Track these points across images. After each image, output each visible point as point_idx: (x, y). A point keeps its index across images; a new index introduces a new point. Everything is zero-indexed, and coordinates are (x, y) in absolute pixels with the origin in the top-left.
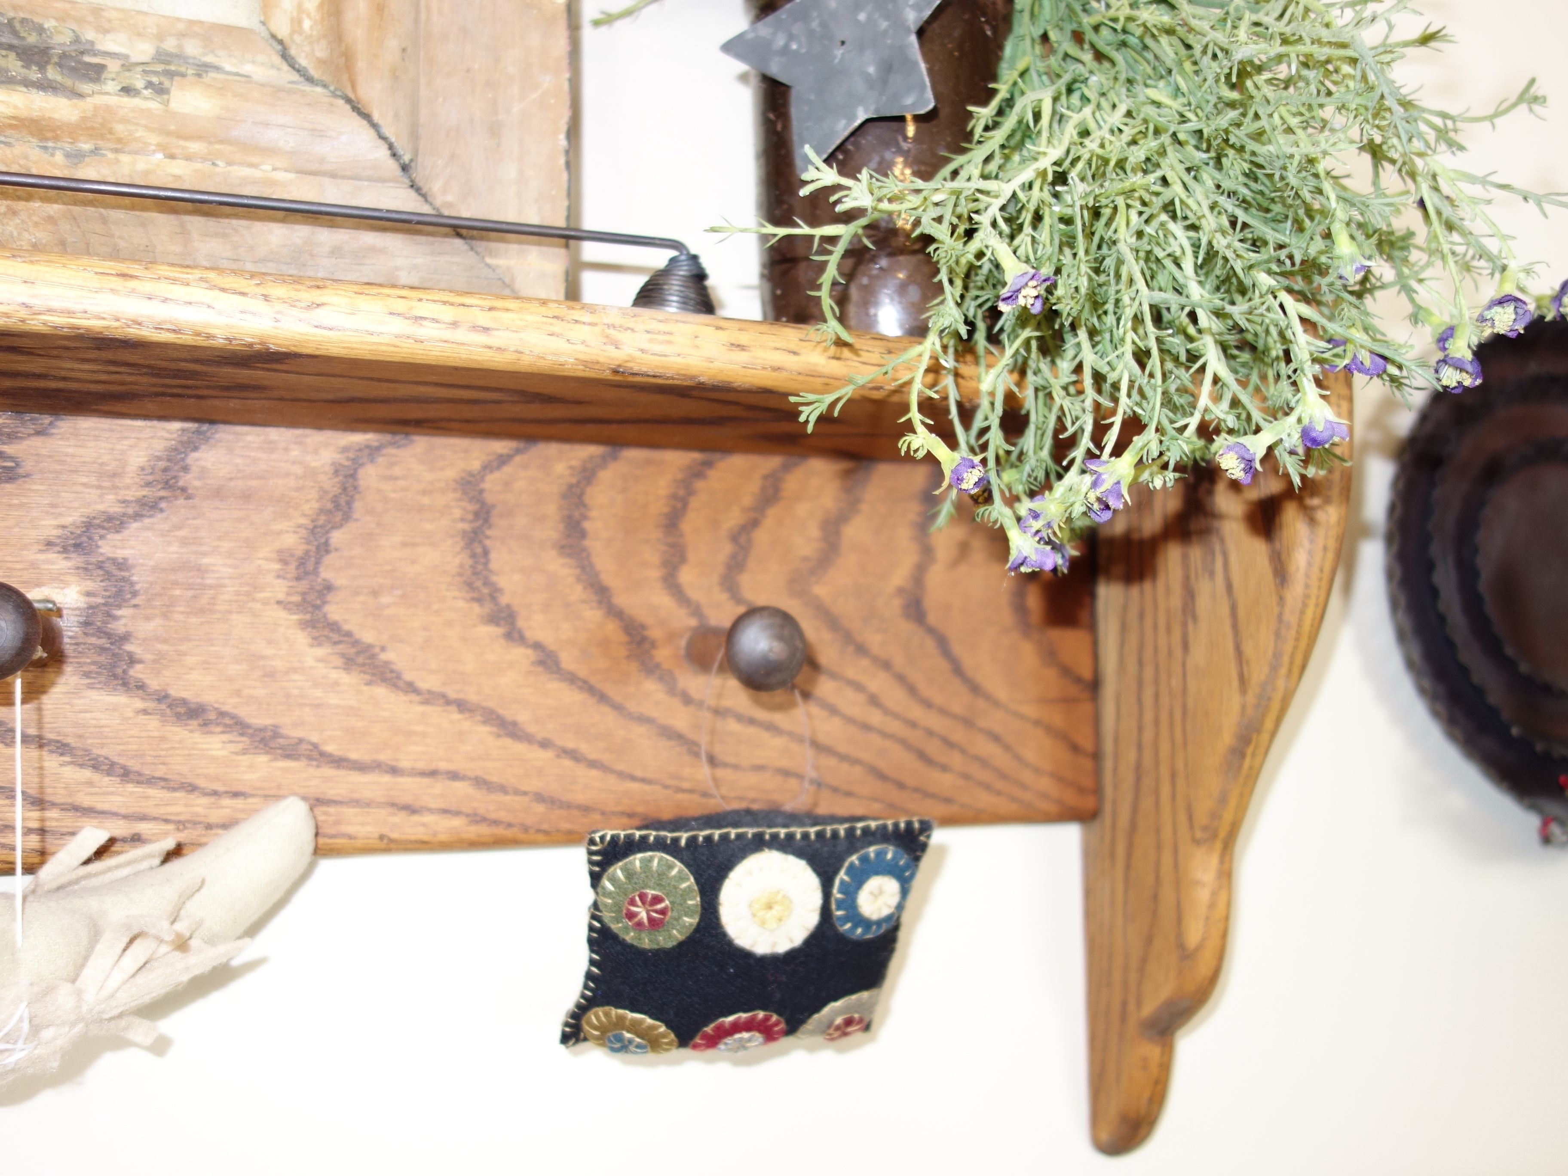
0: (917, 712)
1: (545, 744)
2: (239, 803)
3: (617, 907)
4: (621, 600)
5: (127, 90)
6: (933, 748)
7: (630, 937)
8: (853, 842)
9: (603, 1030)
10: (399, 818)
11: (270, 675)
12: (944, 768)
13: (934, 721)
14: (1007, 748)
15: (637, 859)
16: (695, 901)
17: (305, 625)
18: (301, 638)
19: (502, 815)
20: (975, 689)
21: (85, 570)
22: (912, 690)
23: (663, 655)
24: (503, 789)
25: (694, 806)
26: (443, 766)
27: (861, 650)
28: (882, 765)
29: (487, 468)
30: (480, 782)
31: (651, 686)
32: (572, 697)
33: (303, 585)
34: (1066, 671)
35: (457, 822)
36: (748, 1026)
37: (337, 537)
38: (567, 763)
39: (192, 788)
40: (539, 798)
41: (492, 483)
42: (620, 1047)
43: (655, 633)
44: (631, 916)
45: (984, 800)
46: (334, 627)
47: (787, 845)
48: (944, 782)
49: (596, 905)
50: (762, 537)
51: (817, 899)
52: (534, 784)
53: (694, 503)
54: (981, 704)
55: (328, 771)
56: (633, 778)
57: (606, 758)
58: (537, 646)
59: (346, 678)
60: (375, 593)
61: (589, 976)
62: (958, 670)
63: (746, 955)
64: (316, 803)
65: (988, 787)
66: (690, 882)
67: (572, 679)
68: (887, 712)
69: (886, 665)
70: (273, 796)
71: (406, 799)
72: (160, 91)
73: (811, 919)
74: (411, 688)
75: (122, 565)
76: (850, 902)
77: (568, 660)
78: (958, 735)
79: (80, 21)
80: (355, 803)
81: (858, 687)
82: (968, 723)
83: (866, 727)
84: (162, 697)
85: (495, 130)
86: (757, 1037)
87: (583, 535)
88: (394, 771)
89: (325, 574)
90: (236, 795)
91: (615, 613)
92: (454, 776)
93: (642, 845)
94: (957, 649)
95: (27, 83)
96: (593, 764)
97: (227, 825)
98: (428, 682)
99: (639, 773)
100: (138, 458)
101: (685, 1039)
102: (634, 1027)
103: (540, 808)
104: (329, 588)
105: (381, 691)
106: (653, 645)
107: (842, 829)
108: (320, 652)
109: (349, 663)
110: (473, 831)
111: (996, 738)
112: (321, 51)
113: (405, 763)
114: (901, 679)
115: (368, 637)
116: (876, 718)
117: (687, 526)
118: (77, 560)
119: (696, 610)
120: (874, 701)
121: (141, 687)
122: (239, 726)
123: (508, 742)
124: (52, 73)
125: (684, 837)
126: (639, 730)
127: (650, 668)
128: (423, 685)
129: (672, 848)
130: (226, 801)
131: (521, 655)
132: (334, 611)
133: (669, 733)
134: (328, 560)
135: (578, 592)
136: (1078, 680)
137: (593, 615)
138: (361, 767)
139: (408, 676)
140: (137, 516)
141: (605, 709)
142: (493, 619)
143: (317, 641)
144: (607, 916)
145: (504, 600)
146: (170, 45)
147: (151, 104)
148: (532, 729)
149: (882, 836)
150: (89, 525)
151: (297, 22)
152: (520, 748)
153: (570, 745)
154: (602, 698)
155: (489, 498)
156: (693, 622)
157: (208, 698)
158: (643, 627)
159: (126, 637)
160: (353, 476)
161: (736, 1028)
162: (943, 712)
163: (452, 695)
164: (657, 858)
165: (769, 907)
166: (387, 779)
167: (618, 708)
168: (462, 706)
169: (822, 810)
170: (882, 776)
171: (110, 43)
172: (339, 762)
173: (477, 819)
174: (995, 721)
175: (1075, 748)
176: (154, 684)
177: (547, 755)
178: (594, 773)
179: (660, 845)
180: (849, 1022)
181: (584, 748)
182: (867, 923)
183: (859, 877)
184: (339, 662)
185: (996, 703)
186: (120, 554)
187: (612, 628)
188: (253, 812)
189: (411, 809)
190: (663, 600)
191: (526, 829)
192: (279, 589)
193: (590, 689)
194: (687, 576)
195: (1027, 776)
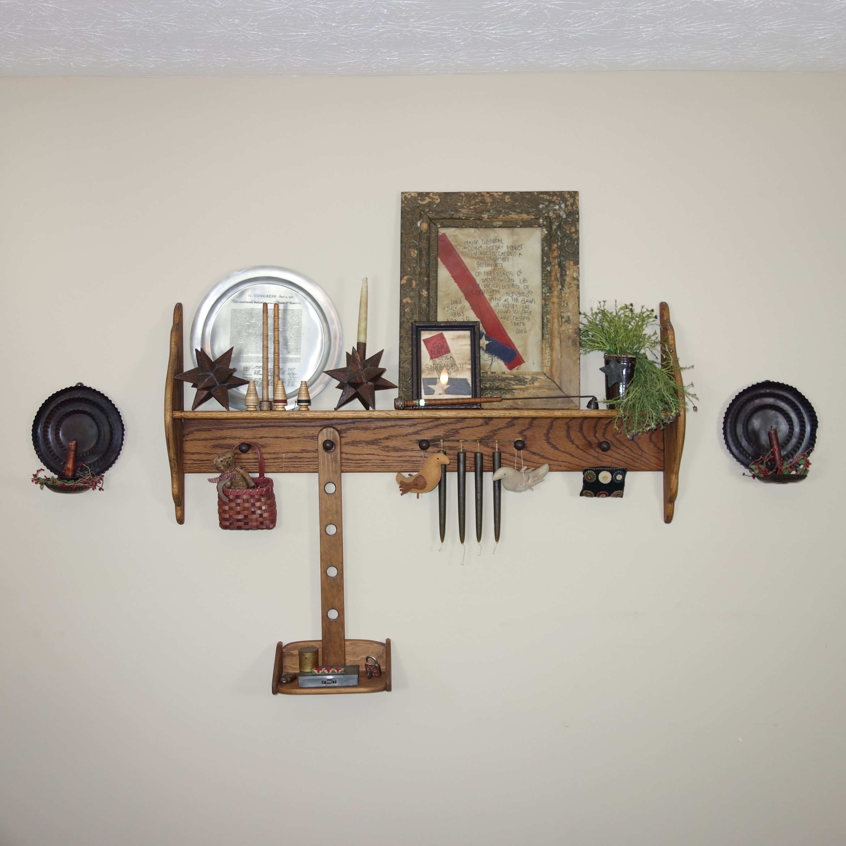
0: (633, 454)
1: (577, 458)
2: (540, 464)
3: (586, 477)
4: (588, 438)
5: (530, 384)
6: (635, 460)
7: (588, 481)
8: (616, 470)
9: (585, 493)
10: (559, 467)
11: (543, 449)
12: (637, 463)
13: (636, 456)
14: (648, 460)
15: (588, 471)
16: (595, 477)
17: (547, 442)
18: (546, 444)
19: (572, 467)
20: (642, 451)
21: (522, 436)
22: (632, 451)
23: (594, 446)
24: (572, 464)
25: (597, 466)
26: (564, 460)
27: (624, 445)
28: (627, 462)
29: (569, 421)
30: (569, 463)
31: (592, 450)
32: (581, 452)
33: (546, 437)
34: (658, 448)
35: (566, 468)
36: (603, 493)
37: (551, 431)
38: (581, 461)
39: (534, 463)
40: (577, 465)
41: (570, 423)
42: (587, 496)
43: (593, 443)
44: (588, 478)
45: (644, 467)
46: (550, 442)
47: (607, 471)
48: (637, 465)
49: (584, 477)
50: (608, 429)
51: (611, 477)
52: (576, 463)
53: (598, 425)
54: (643, 453)
55: (550, 461)
56: (590, 463)
57: (585, 460)
58: (576, 445)
59: (552, 449)
60: (555, 438)
61: (583, 486)
62: (640, 448)
63: (602, 484)
64: (549, 465)
65: (645, 466)
66: (595, 474)
67: (581, 449)
68: (628, 454)
69: (628, 447)
70: (543, 464)
71: (560, 465)
72: (533, 383)
73: (611, 480)
74: (560, 450)
75: (526, 435)
76: (615, 478)
77: (580, 447)
78: (640, 458)
79: (523, 374)
80: (554, 465)
81: (623, 450)
82: (641, 456)
83: (625, 456)
84: (531, 451)
85: (570, 381)
86: (605, 495)
87: (582, 430)
88: (558, 461)
89: (549, 436)
90: (539, 463)
91: (587, 440)
92: (566, 462)
93: (589, 470)
94: (639, 445)
95: (520, 385)
96: (584, 461)
97: (538, 467)
98: (562, 450)
99: (590, 462)
100: (527, 422)
101: (595, 496)
102: (589, 493)
103: (577, 466)
104: (550, 438)
105: (556, 451)
106: (592, 444)
107: (615, 469)
108: (549, 446)
109: (552, 447)
110: (568, 469)
111: (646, 458)
112: (550, 374)
113: (559, 460)
114: (630, 449)
115: (554, 444)
116: (626, 455)
117: (597, 428)
118: (521, 435)
119: (599, 440)
120: (626, 452)
121: (528, 450)
122: (539, 455)
123: (573, 458)
124: (522, 383)
125: (594, 469)
126: (590, 456)
127: (592, 448)
128: (561, 450)
129: (593, 470)
130: (538, 464)
131: (574, 446)
132: (550, 441)
133: (594, 457)
134: (550, 434)
135: (581, 438)
136: (661, 449)
137: (584, 441)
138: (554, 460)
139: (560, 449)
140: (527, 429)
141: (586, 453)
142: (570, 441)
143: (548, 445)
144: (585, 478)
145: (572, 439)
146: (533, 376)
147: (532, 385)
148: (576, 456)
149: (620, 470)
150: (522, 431)
151: (546, 370)
152: (574, 458)
153: (581, 458)
154: (585, 452)
155: (570, 425)
156: (598, 441)
157: (536, 451)
158: (591, 442)
159: (526, 444)
160: (552, 423)
161: (602, 493)
162: (637, 454)
163: (565, 451)
164: (591, 471)
165: (605, 477)
166: (557, 462)
167: (587, 453)
168: (566, 453)
169: (612, 466)
170: (627, 463)
171: (527, 377)
172: (551, 460)
173: (568, 467)
174: (646, 456)
175: (660, 460)
176: (530, 450)
177: (578, 459)
178: (584, 462)
179: (591, 470)
180: (618, 495)
181: (583, 458)
182: (618, 481)
183: (617, 475)
184: (551, 447)
185: (646, 453)
186: (525, 434)
187: (586, 442)
188: (541, 466)
189: (560, 466)
190: (594, 438)
191: (575, 469)
192: (544, 438)
193: (584, 451)
194: (597, 435)
195: (651, 464)
